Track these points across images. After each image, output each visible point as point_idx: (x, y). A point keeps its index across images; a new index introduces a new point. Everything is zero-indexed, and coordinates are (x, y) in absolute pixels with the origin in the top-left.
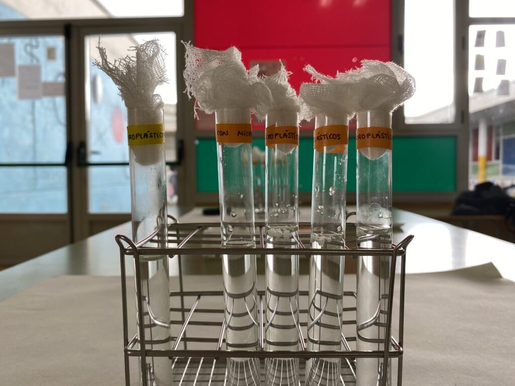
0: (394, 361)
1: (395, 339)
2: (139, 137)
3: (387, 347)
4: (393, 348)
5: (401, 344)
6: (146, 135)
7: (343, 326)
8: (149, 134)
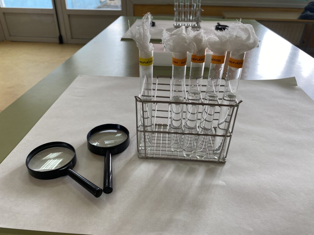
0: (229, 138)
1: (230, 130)
2: (145, 63)
3: (226, 133)
4: (229, 134)
5: (232, 132)
6: (147, 62)
7: (213, 121)
8: (148, 62)
